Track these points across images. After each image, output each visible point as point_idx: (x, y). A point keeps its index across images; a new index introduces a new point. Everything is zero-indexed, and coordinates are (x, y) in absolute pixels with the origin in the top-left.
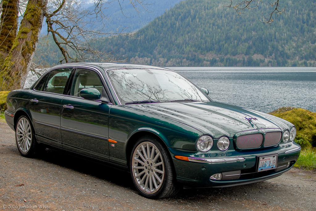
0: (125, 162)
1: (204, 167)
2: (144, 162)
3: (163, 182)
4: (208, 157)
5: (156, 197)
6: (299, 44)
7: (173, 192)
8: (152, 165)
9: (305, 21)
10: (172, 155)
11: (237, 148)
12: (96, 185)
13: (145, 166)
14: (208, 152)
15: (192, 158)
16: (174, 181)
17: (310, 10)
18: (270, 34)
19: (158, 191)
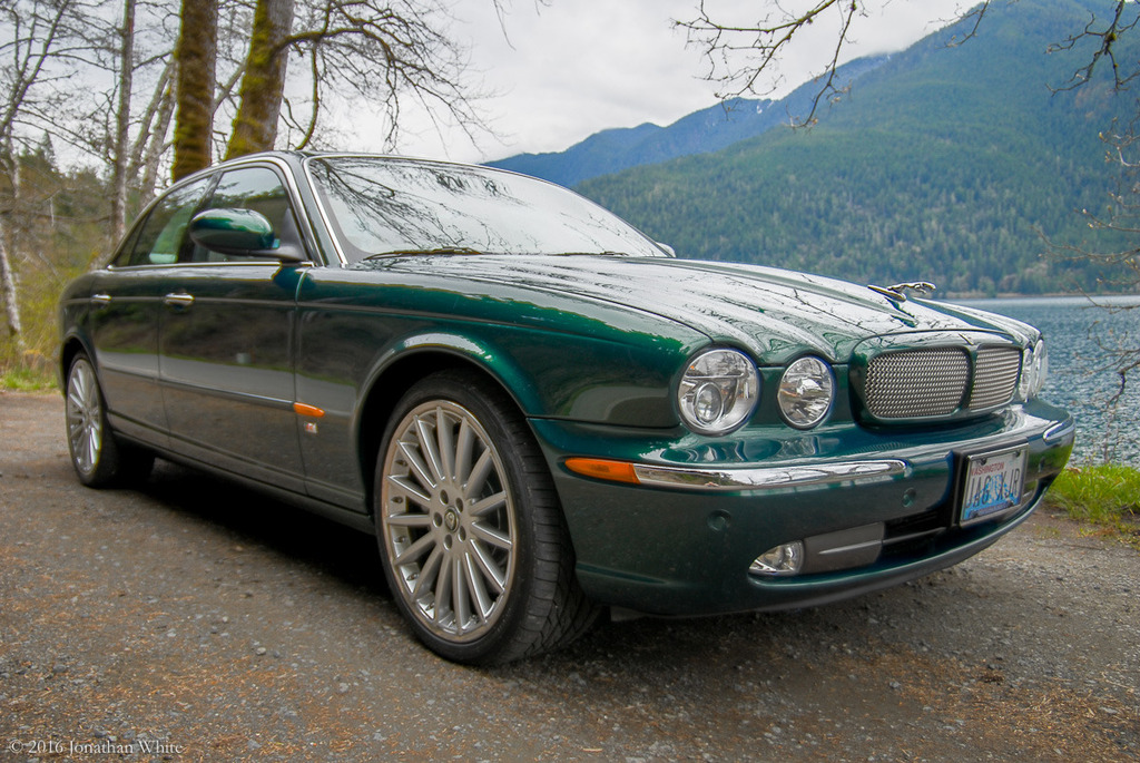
0: (357, 496)
1: (725, 515)
2: (428, 495)
3: (512, 588)
4: (733, 458)
5: (481, 657)
6: (811, 258)
7: (564, 634)
8: (461, 508)
9: (822, 212)
10: (552, 457)
11: (863, 414)
12: (249, 596)
13: (432, 513)
14: (734, 435)
15: (653, 466)
16: (568, 581)
17: (831, 192)
18: (754, 241)
19: (492, 631)
